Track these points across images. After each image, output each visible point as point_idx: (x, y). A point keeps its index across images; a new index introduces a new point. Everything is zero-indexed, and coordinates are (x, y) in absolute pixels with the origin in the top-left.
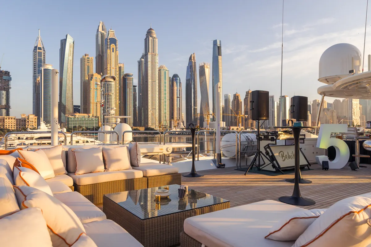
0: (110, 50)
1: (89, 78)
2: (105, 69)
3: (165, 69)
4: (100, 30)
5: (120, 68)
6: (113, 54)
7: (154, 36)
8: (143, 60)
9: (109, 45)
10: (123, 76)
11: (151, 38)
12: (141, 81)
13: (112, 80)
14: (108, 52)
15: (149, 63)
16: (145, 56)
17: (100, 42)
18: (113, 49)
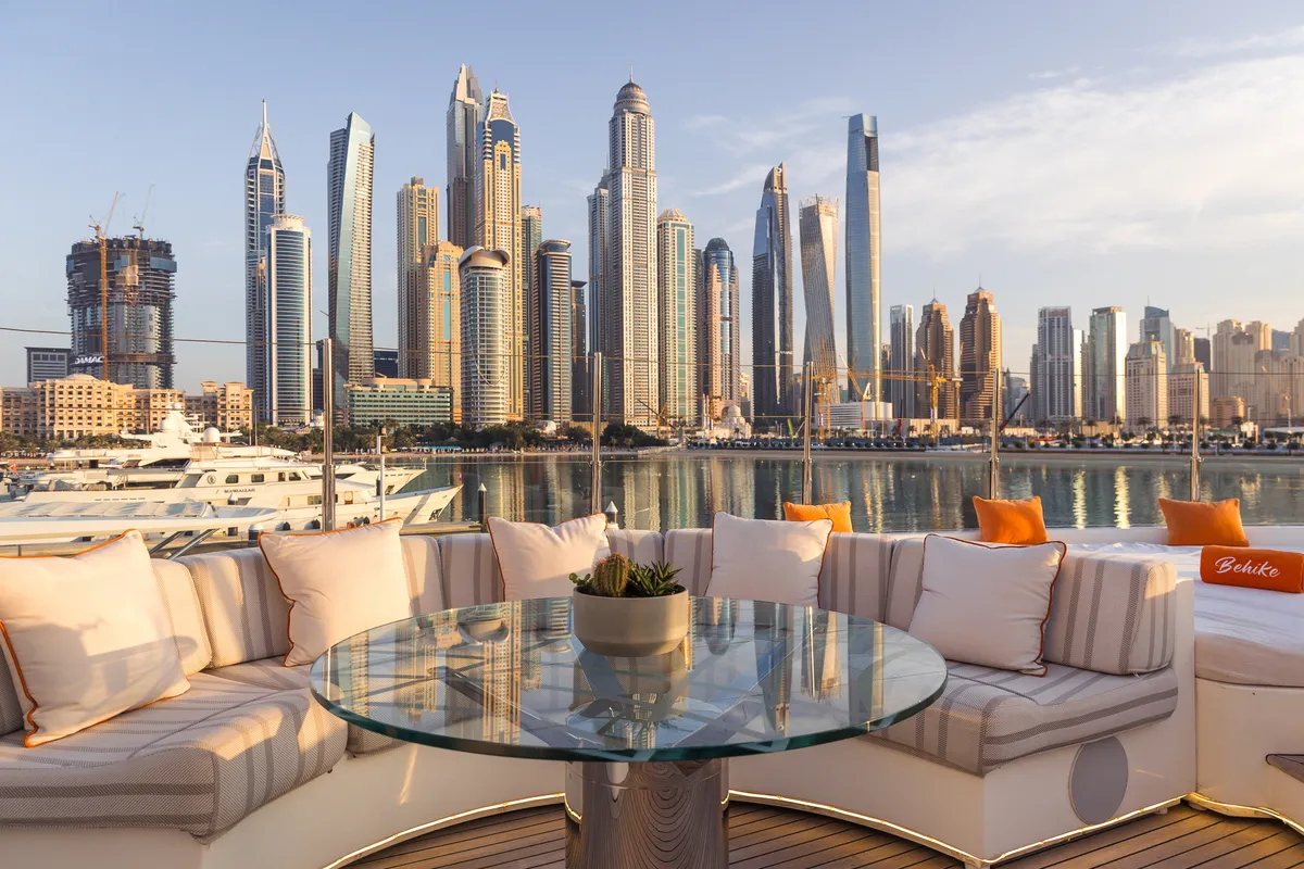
0: (493, 164)
1: (423, 259)
2: (478, 227)
3: (679, 222)
4: (462, 94)
5: (527, 222)
6: (503, 176)
7: (643, 107)
8: (606, 191)
9: (488, 145)
10: (538, 248)
11: (629, 117)
12: (599, 263)
13: (497, 264)
14: (486, 170)
15: (624, 203)
16: (612, 179)
17: (460, 137)
18: (503, 157)
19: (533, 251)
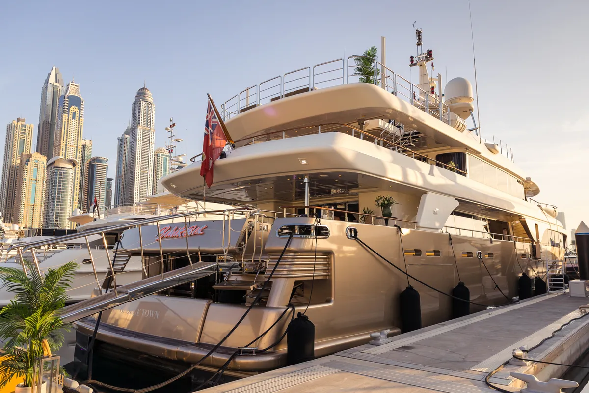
0: (68, 117)
1: (21, 161)
2: (56, 147)
3: (165, 154)
4: (52, 79)
5: (84, 147)
6: (73, 123)
7: (150, 100)
8: (128, 136)
9: (66, 107)
10: (89, 160)
11: (143, 103)
12: (122, 170)
13: (70, 166)
14: (64, 119)
15: (138, 143)
16: (132, 130)
17: (49, 101)
18: (74, 114)
19: (86, 163)
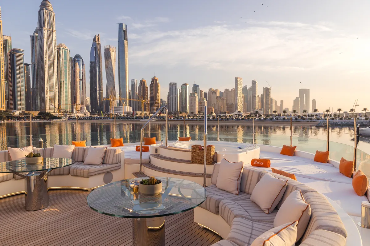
3: (64, 48)
5: (5, 42)
7: (51, 9)
8: (37, 35)
10: (10, 51)
11: (46, 11)
12: (36, 58)
15: (44, 39)
16: (40, 30)
19: (8, 52)
